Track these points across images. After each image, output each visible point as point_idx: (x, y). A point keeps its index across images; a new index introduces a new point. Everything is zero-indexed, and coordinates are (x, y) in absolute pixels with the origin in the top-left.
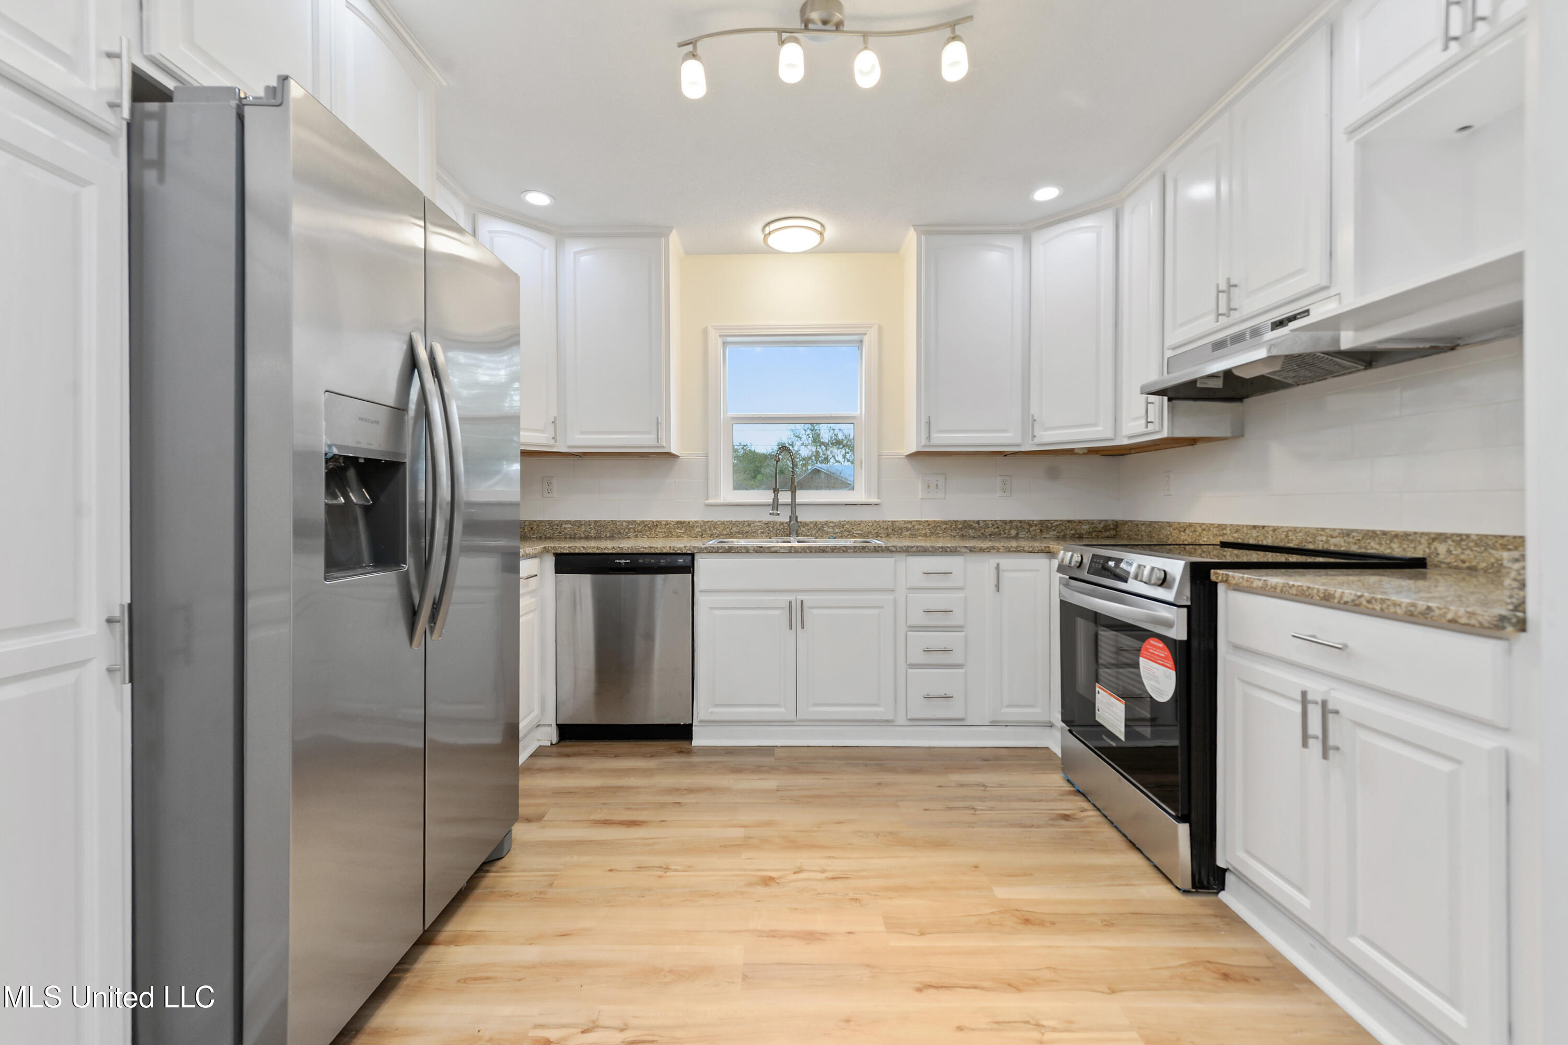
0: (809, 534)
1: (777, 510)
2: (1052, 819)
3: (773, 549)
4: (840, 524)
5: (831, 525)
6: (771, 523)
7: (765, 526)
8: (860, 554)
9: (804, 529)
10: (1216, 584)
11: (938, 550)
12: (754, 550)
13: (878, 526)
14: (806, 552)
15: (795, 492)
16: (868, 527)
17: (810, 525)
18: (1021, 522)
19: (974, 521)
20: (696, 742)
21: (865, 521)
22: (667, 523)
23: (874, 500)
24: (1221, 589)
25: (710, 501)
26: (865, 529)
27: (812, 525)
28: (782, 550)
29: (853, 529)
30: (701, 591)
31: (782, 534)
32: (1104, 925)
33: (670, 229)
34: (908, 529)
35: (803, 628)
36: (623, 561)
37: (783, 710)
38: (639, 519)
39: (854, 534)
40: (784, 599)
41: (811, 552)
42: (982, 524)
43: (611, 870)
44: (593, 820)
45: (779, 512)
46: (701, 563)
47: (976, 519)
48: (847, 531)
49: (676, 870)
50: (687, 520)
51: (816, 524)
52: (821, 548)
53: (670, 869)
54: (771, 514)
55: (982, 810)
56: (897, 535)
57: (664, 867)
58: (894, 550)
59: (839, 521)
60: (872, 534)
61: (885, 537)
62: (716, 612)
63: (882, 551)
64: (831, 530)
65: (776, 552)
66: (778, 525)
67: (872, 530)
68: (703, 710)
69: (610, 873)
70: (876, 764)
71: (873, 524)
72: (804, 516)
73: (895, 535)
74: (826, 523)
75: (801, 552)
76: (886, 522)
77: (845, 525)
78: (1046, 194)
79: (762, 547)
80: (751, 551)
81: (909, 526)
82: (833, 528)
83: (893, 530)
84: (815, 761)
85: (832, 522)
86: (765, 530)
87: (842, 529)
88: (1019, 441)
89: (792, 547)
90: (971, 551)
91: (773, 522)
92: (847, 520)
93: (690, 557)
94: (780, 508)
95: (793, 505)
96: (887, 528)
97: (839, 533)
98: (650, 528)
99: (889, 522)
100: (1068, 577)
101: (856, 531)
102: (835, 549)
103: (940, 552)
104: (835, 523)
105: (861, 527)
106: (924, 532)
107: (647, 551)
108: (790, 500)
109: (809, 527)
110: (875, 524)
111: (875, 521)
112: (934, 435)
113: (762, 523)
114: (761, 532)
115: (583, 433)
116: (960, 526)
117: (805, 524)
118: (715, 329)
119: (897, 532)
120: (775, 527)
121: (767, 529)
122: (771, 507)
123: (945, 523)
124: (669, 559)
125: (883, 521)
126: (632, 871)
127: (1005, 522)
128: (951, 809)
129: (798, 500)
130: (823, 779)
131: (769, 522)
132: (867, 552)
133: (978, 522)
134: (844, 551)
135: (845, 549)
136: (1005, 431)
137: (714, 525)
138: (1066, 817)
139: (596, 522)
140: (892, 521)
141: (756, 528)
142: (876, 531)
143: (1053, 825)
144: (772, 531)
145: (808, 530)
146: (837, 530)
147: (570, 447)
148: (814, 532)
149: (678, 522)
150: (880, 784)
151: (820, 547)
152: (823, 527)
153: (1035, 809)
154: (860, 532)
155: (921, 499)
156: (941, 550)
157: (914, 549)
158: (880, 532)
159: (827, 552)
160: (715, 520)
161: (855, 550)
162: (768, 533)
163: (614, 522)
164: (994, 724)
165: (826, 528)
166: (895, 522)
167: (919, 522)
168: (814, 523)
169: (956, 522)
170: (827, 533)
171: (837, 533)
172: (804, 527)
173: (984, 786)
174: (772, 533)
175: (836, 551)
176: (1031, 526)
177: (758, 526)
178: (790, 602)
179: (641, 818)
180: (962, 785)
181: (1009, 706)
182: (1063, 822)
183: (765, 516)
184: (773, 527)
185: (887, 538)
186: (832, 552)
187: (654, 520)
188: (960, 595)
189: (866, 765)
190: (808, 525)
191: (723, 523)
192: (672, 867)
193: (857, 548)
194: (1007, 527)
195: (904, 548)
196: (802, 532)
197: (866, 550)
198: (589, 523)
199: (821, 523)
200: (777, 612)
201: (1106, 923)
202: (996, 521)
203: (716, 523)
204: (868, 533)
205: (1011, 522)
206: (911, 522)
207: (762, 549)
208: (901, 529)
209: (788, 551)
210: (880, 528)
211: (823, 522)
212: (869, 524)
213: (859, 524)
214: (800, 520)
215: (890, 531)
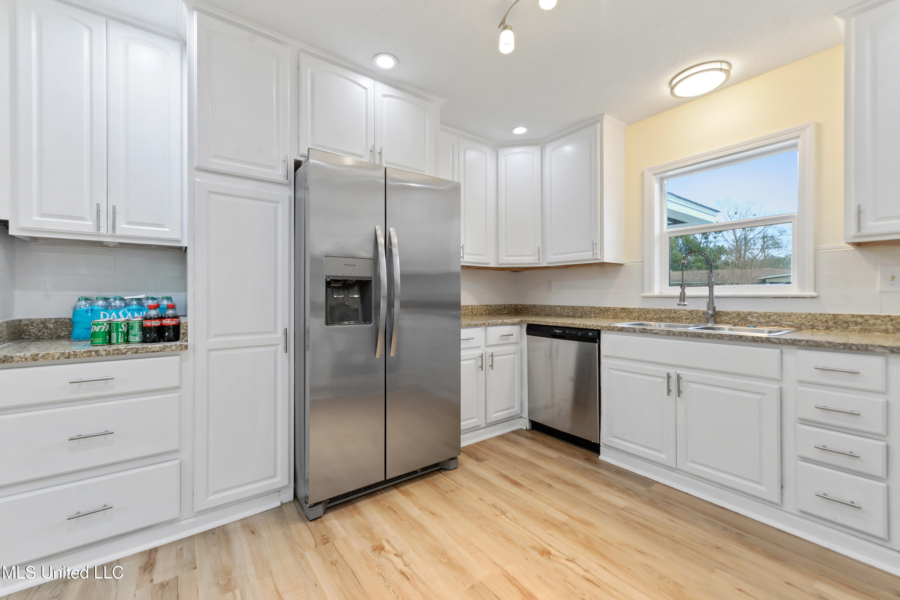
0: (731, 322)
1: (684, 301)
4: (766, 315)
5: (755, 315)
6: (695, 311)
7: (689, 314)
8: (737, 342)
9: (726, 318)
11: (838, 346)
12: (639, 331)
13: (813, 318)
14: (682, 336)
15: (713, 287)
16: (800, 319)
17: (733, 314)
20: (601, 457)
21: (797, 314)
22: (615, 309)
23: (814, 294)
25: (646, 294)
26: (797, 321)
27: (734, 315)
28: (662, 333)
29: (781, 320)
30: (605, 356)
31: (704, 321)
33: (603, 115)
34: (857, 323)
35: (679, 395)
36: (558, 331)
37: (664, 456)
38: (597, 305)
39: (783, 325)
40: (665, 370)
41: (687, 336)
43: (481, 499)
44: (501, 473)
45: (686, 303)
46: (604, 336)
48: (775, 322)
49: (507, 517)
50: (628, 307)
51: (738, 314)
52: (697, 334)
53: (505, 514)
54: (678, 304)
56: (842, 328)
57: (504, 512)
59: (765, 312)
60: (806, 326)
61: (824, 330)
62: (614, 372)
64: (754, 320)
65: (657, 334)
66: (701, 314)
67: (806, 323)
68: (605, 437)
69: (479, 500)
71: (807, 317)
72: (720, 307)
73: (838, 328)
74: (750, 314)
76: (824, 315)
77: (772, 316)
79: (645, 329)
81: (860, 320)
82: (757, 318)
83: (835, 323)
85: (757, 313)
86: (689, 317)
87: (768, 320)
89: (670, 331)
91: (696, 310)
92: (774, 311)
93: (597, 332)
95: (711, 297)
96: (827, 321)
97: (765, 323)
99: (829, 315)
101: (784, 322)
102: (710, 335)
103: (841, 349)
104: (760, 314)
105: (792, 319)
106: (883, 327)
107: (571, 326)
108: (708, 294)
109: (731, 317)
110: (810, 317)
111: (810, 314)
113: (687, 312)
114: (685, 318)
115: (554, 255)
117: (727, 314)
118: (649, 171)
119: (841, 326)
120: (698, 315)
121: (691, 316)
124: (583, 332)
125: (821, 314)
126: (489, 505)
131: (693, 311)
135: (720, 336)
137: (647, 311)
139: (573, 307)
140: (833, 315)
141: (681, 315)
142: (811, 323)
144: (696, 318)
145: (731, 318)
146: (762, 320)
147: (549, 263)
148: (737, 321)
149: (622, 309)
152: (746, 317)
154: (791, 323)
156: (842, 347)
157: (803, 343)
158: (816, 324)
160: (648, 307)
161: (731, 338)
162: (692, 320)
163: (582, 307)
165: (750, 318)
166: (838, 315)
167: (876, 317)
168: (737, 313)
170: (751, 322)
171: (763, 323)
172: (726, 316)
174: (695, 320)
175: (711, 337)
177: (682, 313)
178: (669, 374)
179: (522, 483)
184: (696, 315)
185: (826, 331)
186: (708, 338)
187: (606, 306)
190: (730, 314)
191: (654, 310)
192: (507, 514)
193: (733, 337)
196: (724, 320)
197: (743, 339)
198: (569, 307)
199: (744, 313)
200: (659, 380)
203: (649, 310)
204: (801, 325)
206: (863, 316)
207: (645, 331)
209: (666, 334)
210: (816, 321)
211: (746, 312)
212: (802, 316)
213: (790, 315)
214: (717, 310)
215: (831, 324)
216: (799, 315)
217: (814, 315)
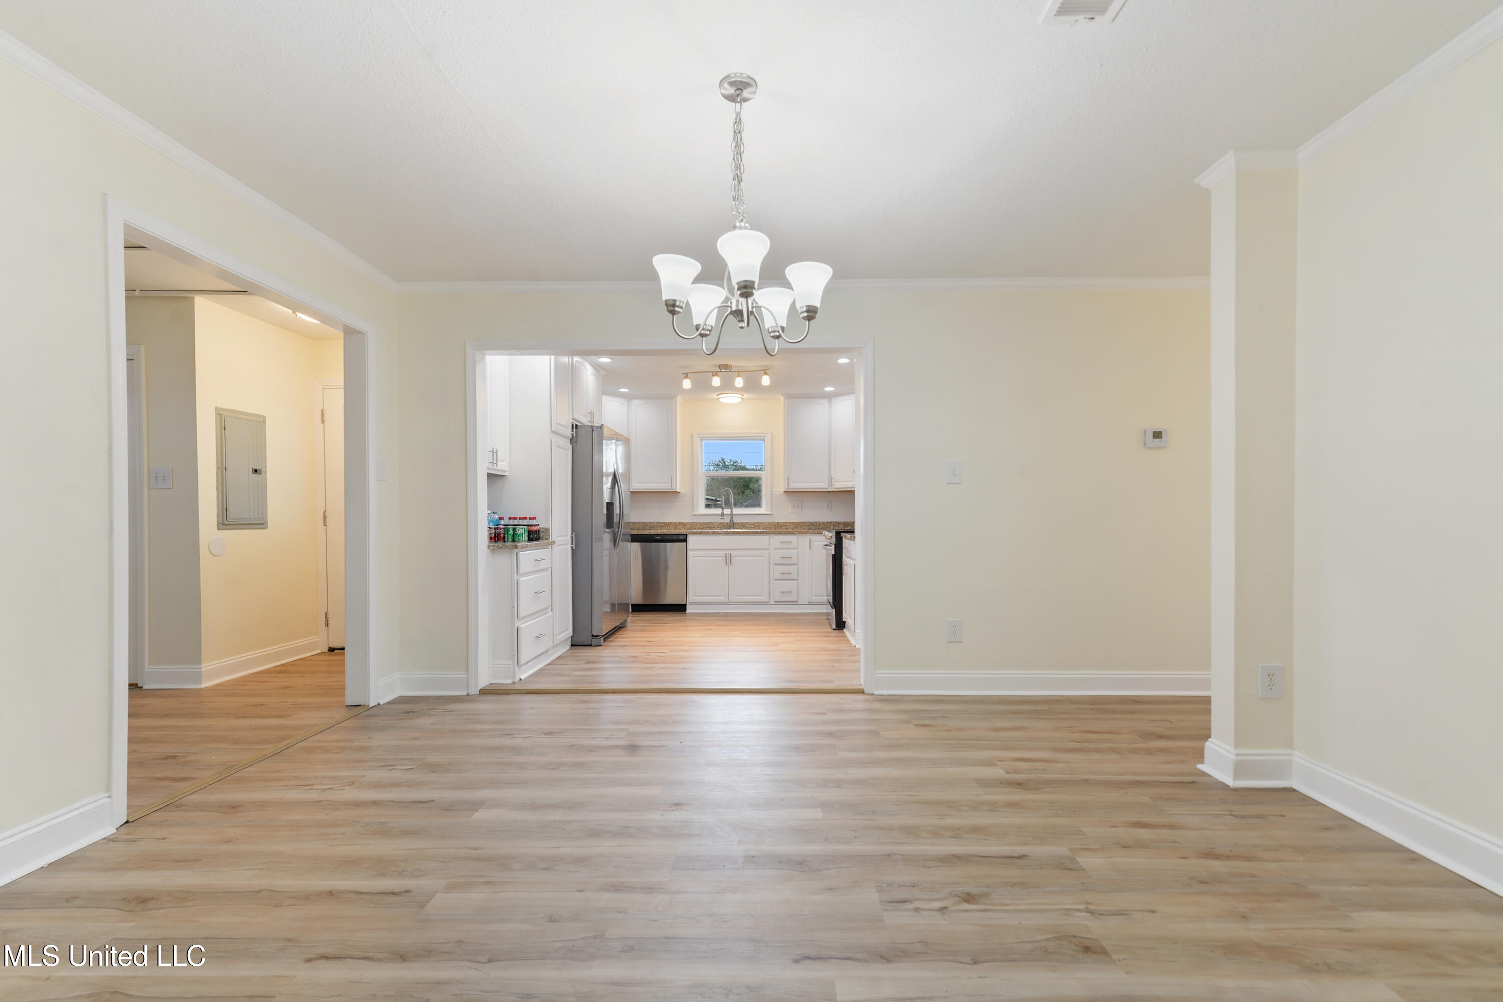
0: (738, 526)
1: (723, 516)
3: (719, 532)
7: (718, 523)
8: (755, 534)
10: (842, 537)
13: (771, 524)
18: (835, 522)
19: (814, 522)
20: (687, 612)
22: (675, 523)
23: (770, 512)
24: (843, 538)
25: (695, 513)
26: (765, 526)
27: (740, 523)
28: (723, 533)
29: (759, 525)
30: (690, 550)
33: (677, 395)
34: (784, 526)
35: (731, 564)
36: (658, 537)
37: (722, 598)
38: (662, 521)
40: (724, 553)
41: (735, 533)
42: (817, 523)
45: (725, 518)
46: (690, 538)
47: (815, 521)
48: (757, 527)
50: (684, 521)
51: (743, 523)
52: (739, 532)
54: (721, 519)
58: (768, 532)
60: (768, 528)
62: (697, 558)
63: (764, 533)
64: (749, 526)
66: (725, 524)
67: (768, 526)
68: (691, 598)
71: (768, 523)
72: (736, 520)
74: (747, 523)
75: (731, 534)
77: (756, 523)
78: (829, 389)
81: (785, 524)
83: (778, 526)
85: (750, 522)
87: (754, 525)
88: (827, 487)
90: (799, 533)
92: (757, 521)
93: (685, 536)
95: (732, 515)
98: (669, 524)
99: (775, 522)
101: (761, 526)
103: (786, 533)
105: (763, 525)
106: (791, 527)
107: (668, 533)
108: (730, 512)
112: (791, 484)
114: (717, 526)
115: (639, 483)
116: (808, 524)
117: (738, 523)
118: (697, 436)
120: (722, 523)
122: (721, 516)
123: (801, 523)
124: (677, 536)
127: (828, 522)
129: (734, 512)
132: (757, 533)
133: (816, 523)
135: (748, 532)
136: (820, 482)
137: (696, 524)
139: (643, 522)
141: (715, 524)
142: (770, 526)
144: (722, 526)
146: (752, 526)
147: (633, 490)
148: (740, 526)
149: (680, 523)
154: (763, 527)
155: (791, 512)
157: (776, 532)
159: (741, 533)
160: (697, 521)
161: (753, 533)
162: (720, 526)
163: (651, 523)
164: (810, 603)
165: (747, 525)
166: (778, 522)
167: (789, 523)
169: (806, 522)
170: (747, 527)
172: (734, 524)
176: (840, 524)
178: (726, 554)
181: (815, 596)
183: (718, 520)
186: (743, 533)
187: (669, 521)
188: (795, 551)
191: (700, 523)
194: (829, 525)
195: (772, 532)
196: (736, 526)
198: (640, 523)
200: (721, 558)
202: (824, 522)
203: (697, 523)
205: (831, 522)
206: (785, 522)
207: (714, 532)
208: (781, 525)
209: (725, 533)
213: (762, 523)
214: (734, 521)
215: (776, 526)
216: (766, 523)
217: (771, 522)
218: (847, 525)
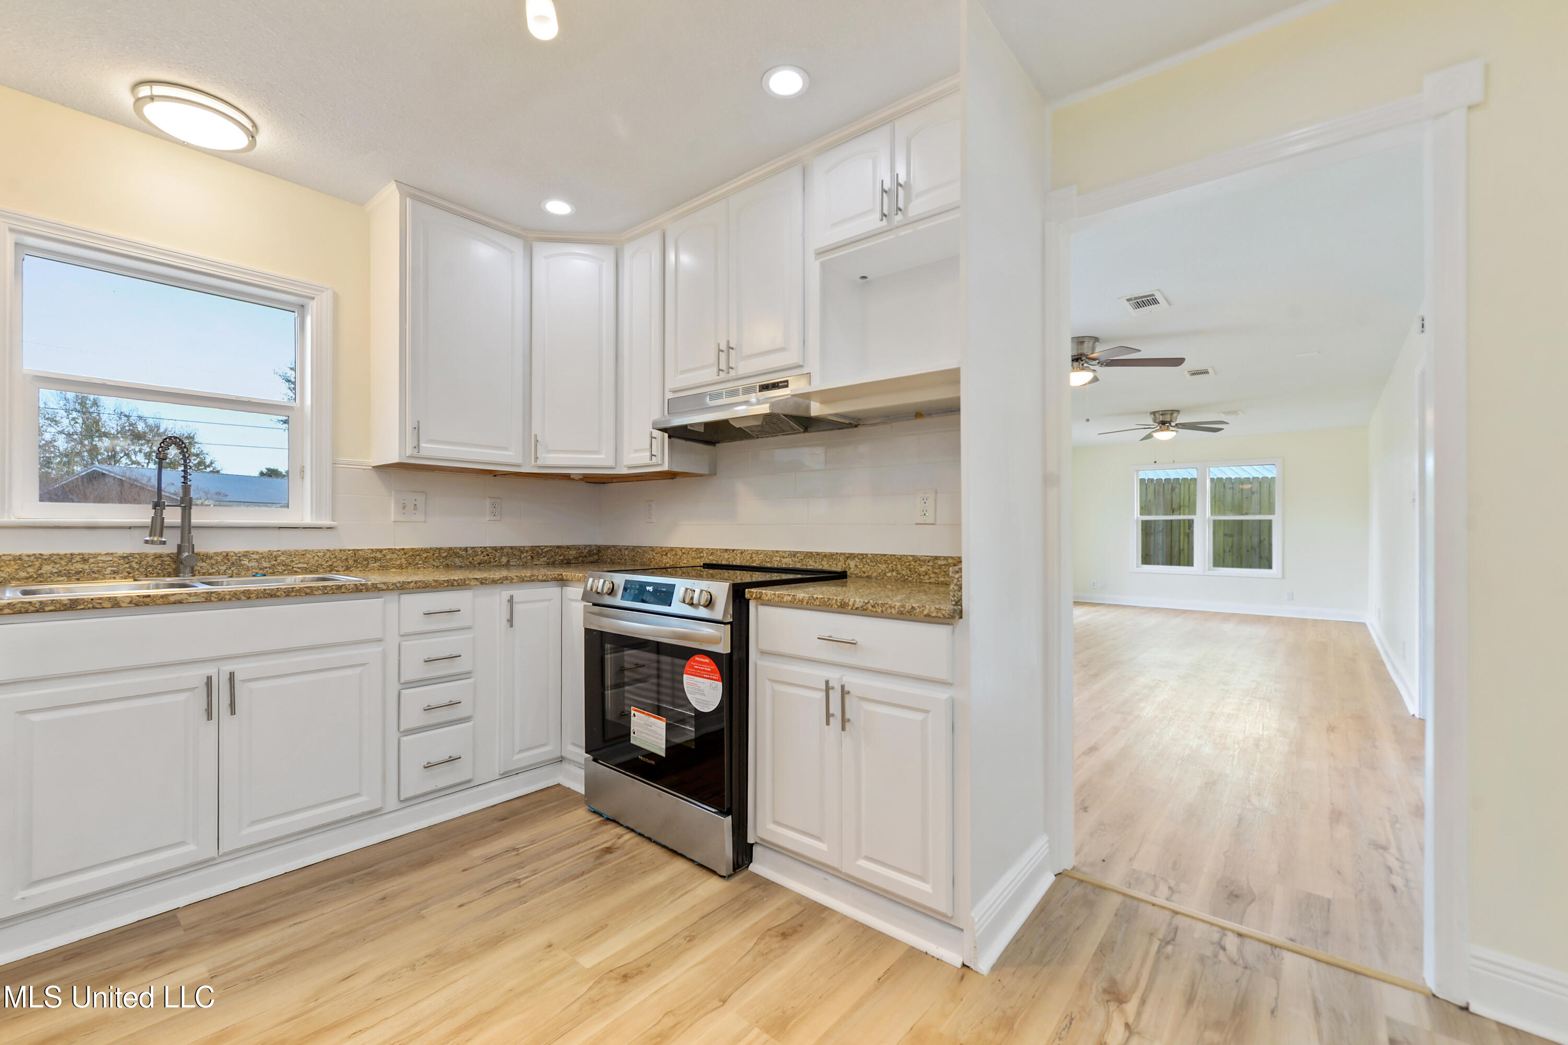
0: (214, 571)
1: (161, 536)
2: (598, 858)
3: (172, 599)
4: (271, 555)
5: (254, 556)
6: (136, 556)
7: (122, 562)
8: (334, 596)
9: (204, 564)
10: (748, 601)
11: (443, 584)
12: (130, 602)
13: (333, 556)
14: (239, 599)
15: (190, 508)
16: (316, 558)
17: (216, 558)
18: (512, 548)
19: (460, 549)
21: (313, 551)
23: (326, 522)
24: (752, 605)
26: (312, 562)
27: (219, 559)
28: (191, 599)
29: (292, 561)
31: (159, 574)
32: (688, 941)
34: (376, 560)
35: (233, 712)
37: (191, 847)
39: (295, 569)
40: (197, 675)
41: (249, 598)
42: (470, 552)
45: (163, 539)
47: (464, 545)
48: (283, 565)
51: (226, 556)
52: (268, 591)
54: (147, 542)
55: (526, 878)
56: (362, 567)
58: (385, 587)
59: (269, 551)
60: (323, 568)
61: (344, 571)
63: (367, 590)
64: (253, 564)
65: (180, 602)
66: (149, 560)
67: (324, 563)
70: (368, 874)
71: (324, 555)
72: (204, 544)
73: (358, 568)
74: (246, 555)
75: (230, 599)
76: (344, 551)
77: (280, 556)
79: (149, 596)
80: (123, 605)
81: (379, 555)
82: (257, 561)
83: (355, 561)
84: (263, 906)
85: (257, 553)
86: (121, 567)
87: (274, 562)
88: (518, 461)
89: (212, 593)
90: (482, 583)
91: (139, 554)
92: (283, 548)
94: (165, 532)
95: (186, 528)
96: (346, 559)
97: (269, 567)
99: (349, 550)
100: (591, 604)
101: (297, 564)
102: (293, 591)
103: (445, 586)
104: (262, 554)
105: (306, 559)
106: (398, 562)
108: (180, 521)
109: (213, 561)
110: (328, 554)
111: (328, 550)
112: (422, 445)
113: (116, 557)
114: (112, 570)
116: (444, 555)
117: (206, 557)
119: (361, 564)
120: (144, 563)
121: (127, 566)
122: (148, 531)
123: (426, 550)
125: (341, 550)
127: (495, 549)
128: (490, 891)
129: (195, 520)
130: (291, 926)
131: (132, 555)
132: (344, 592)
133: (466, 549)
134: (306, 594)
135: (308, 591)
136: (506, 449)
138: (609, 850)
140: (353, 550)
141: (101, 565)
142: (330, 563)
143: (601, 864)
144: (138, 569)
145: (212, 565)
146: (265, 564)
148: (224, 568)
150: (384, 898)
151: (265, 590)
152: (240, 561)
153: (578, 854)
154: (305, 565)
155: (394, 522)
156: (446, 584)
157: (412, 584)
158: (335, 564)
159: (278, 596)
161: (326, 591)
162: (129, 573)
164: (505, 775)
165: (245, 562)
166: (358, 550)
167: (392, 551)
168: (225, 554)
169: (440, 549)
170: (248, 569)
171: (266, 568)
172: (203, 562)
173: (514, 849)
174: (137, 573)
175: (294, 594)
176: (523, 553)
177: (104, 562)
178: (209, 679)
180: (491, 858)
181: (520, 751)
182: (608, 857)
183: (133, 545)
184: (139, 563)
185: (346, 572)
186: (287, 596)
188: (467, 635)
189: (352, 881)
190: (211, 558)
191: (18, 558)
193: (328, 589)
194: (498, 555)
195: (398, 585)
196: (199, 568)
197: (343, 591)
199: (236, 554)
200: (181, 697)
201: (688, 939)
202: (485, 548)
203: (1, 559)
204: (317, 567)
205: (502, 548)
206: (381, 551)
207: (148, 599)
208: (366, 559)
209: (204, 600)
210: (335, 560)
211: (239, 553)
212: (319, 554)
213: (304, 554)
214: (196, 550)
215: (351, 562)
216: (315, 553)
217: (332, 552)
218: (538, 553)
